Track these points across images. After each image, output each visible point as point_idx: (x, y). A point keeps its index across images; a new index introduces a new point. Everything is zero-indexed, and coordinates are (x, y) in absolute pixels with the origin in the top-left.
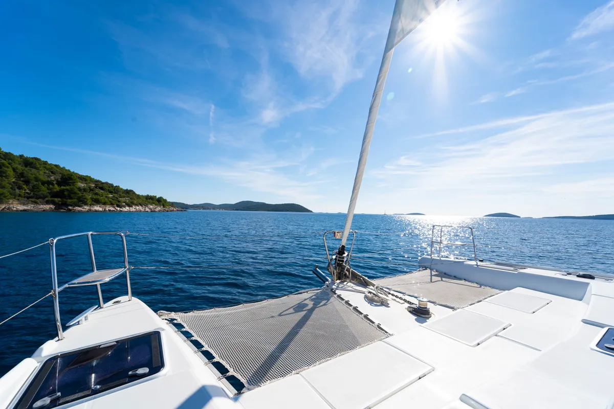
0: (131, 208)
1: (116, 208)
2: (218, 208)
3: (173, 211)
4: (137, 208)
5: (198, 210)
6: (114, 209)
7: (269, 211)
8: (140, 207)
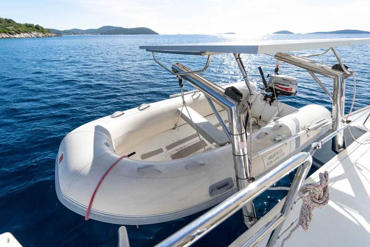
0: (20, 35)
1: (10, 35)
2: (86, 33)
3: (51, 36)
4: (25, 35)
5: (70, 35)
6: (9, 36)
7: (125, 34)
8: (27, 34)
